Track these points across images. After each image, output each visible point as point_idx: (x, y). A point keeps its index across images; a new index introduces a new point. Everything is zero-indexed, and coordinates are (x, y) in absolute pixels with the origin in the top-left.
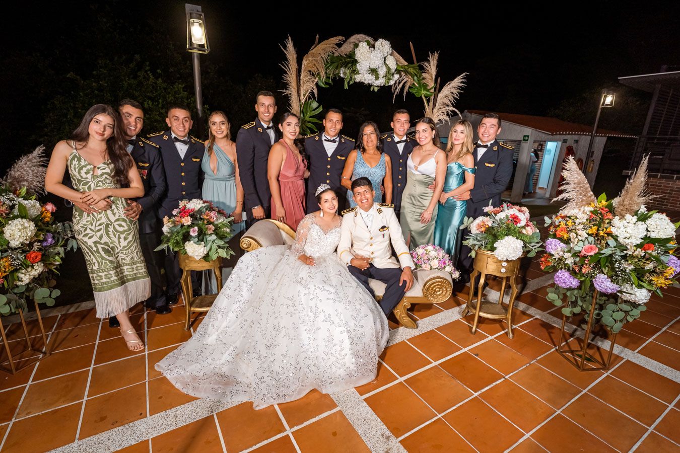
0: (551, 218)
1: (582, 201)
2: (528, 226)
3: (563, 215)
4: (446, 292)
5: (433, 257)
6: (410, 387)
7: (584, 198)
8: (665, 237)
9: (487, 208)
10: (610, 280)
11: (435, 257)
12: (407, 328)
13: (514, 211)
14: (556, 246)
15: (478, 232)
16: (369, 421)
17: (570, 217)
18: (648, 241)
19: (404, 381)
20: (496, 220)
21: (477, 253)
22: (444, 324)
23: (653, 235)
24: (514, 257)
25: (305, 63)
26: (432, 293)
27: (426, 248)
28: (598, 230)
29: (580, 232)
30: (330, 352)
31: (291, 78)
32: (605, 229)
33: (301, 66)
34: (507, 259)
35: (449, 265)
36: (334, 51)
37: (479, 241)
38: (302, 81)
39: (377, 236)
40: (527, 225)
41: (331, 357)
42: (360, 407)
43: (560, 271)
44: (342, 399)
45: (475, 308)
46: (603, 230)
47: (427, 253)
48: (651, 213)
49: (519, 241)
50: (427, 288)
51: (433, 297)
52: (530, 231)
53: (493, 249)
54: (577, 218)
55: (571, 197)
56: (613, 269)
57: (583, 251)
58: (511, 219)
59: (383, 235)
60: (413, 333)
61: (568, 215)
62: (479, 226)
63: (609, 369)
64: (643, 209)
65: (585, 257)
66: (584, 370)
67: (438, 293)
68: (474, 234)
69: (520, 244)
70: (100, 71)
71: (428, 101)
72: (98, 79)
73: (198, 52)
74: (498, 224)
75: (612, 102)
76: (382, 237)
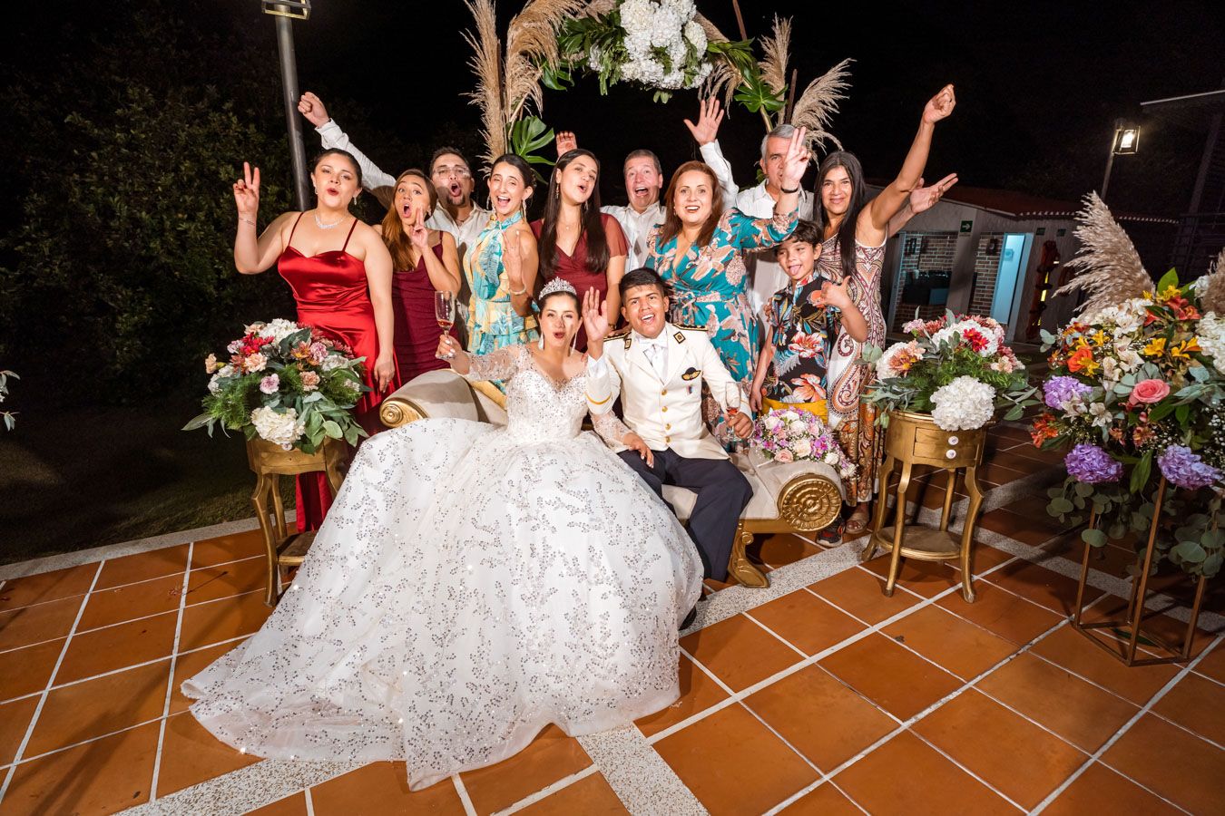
0: (1054, 332)
2: (1003, 354)
3: (1081, 325)
4: (829, 508)
5: (800, 433)
6: (758, 714)
9: (910, 324)
10: (1198, 457)
11: (804, 433)
12: (746, 587)
13: (972, 324)
14: (1068, 390)
15: (893, 374)
16: (665, 795)
19: (743, 700)
20: (933, 344)
21: (892, 420)
22: (826, 577)
24: (975, 421)
25: (513, 34)
26: (799, 510)
27: (783, 416)
28: (1167, 346)
29: (1122, 354)
30: (581, 643)
31: (487, 66)
33: (506, 42)
34: (960, 428)
35: (833, 450)
36: (576, 8)
37: (895, 393)
38: (508, 76)
39: (676, 388)
40: (1001, 353)
41: (583, 653)
42: (643, 763)
43: (1079, 446)
44: (604, 746)
45: (892, 541)
47: (787, 424)
49: (986, 386)
50: (789, 500)
51: (801, 518)
52: (1008, 365)
53: (927, 409)
55: (1097, 284)
56: (1205, 431)
57: (1134, 395)
58: (966, 341)
59: (690, 389)
60: (760, 599)
61: (1092, 324)
62: (896, 362)
65: (1140, 408)
67: (811, 510)
68: (884, 380)
69: (988, 394)
70: (129, 108)
71: (774, 120)
72: (126, 124)
73: (288, 15)
74: (938, 354)
75: (1134, 143)
76: (685, 391)
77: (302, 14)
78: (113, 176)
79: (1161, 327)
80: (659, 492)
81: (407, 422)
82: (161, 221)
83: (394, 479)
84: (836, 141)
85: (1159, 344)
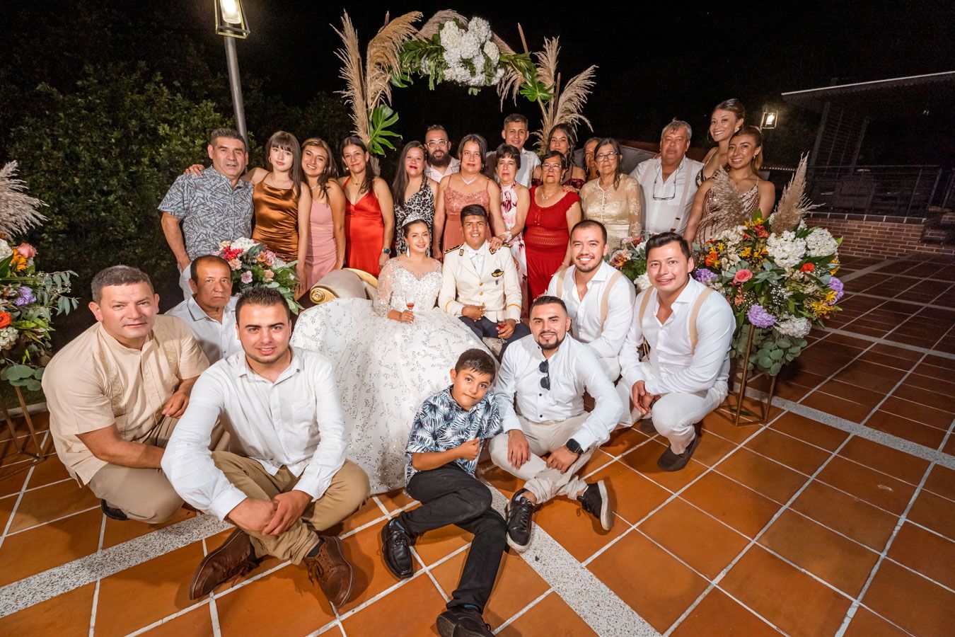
1: (735, 221)
3: (714, 240)
7: (737, 217)
8: (826, 255)
9: (625, 239)
10: (766, 310)
14: (705, 277)
17: (721, 241)
18: (807, 261)
20: (636, 252)
23: (813, 254)
28: (752, 252)
29: (731, 256)
32: (760, 250)
39: (489, 282)
46: (758, 251)
48: (810, 230)
54: (728, 240)
56: (769, 297)
57: (736, 278)
59: (497, 282)
62: (616, 259)
63: (767, 422)
64: (802, 225)
65: (737, 286)
66: (739, 424)
70: (87, 80)
71: (547, 107)
72: (84, 91)
73: (233, 36)
74: (638, 256)
75: (774, 122)
76: (495, 283)
77: (242, 35)
78: (76, 130)
79: (750, 241)
80: (482, 339)
81: (327, 301)
82: (116, 165)
83: (321, 333)
84: (587, 121)
85: (748, 251)
